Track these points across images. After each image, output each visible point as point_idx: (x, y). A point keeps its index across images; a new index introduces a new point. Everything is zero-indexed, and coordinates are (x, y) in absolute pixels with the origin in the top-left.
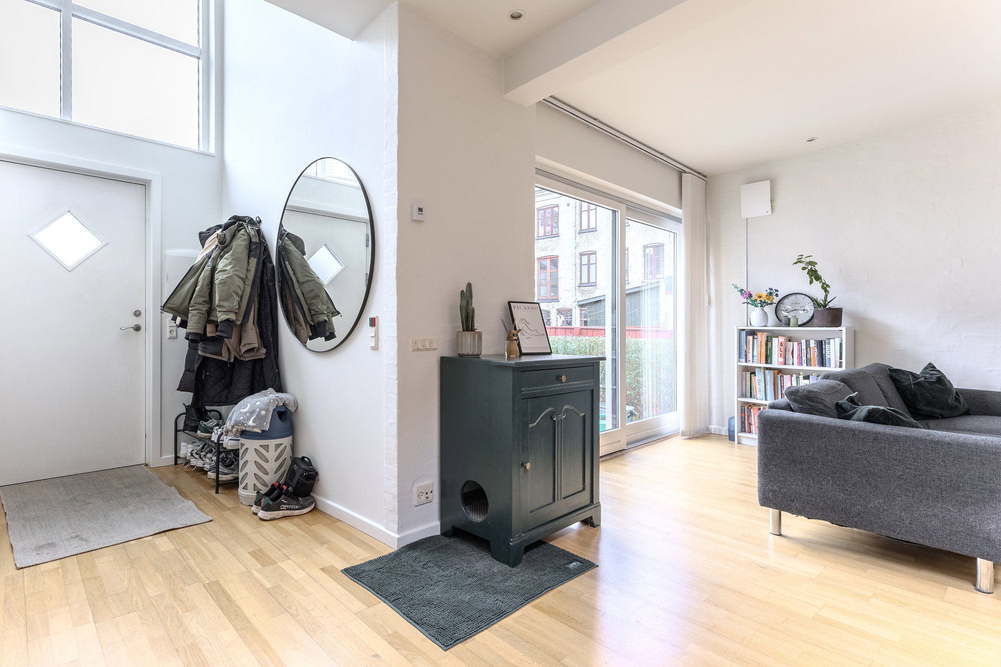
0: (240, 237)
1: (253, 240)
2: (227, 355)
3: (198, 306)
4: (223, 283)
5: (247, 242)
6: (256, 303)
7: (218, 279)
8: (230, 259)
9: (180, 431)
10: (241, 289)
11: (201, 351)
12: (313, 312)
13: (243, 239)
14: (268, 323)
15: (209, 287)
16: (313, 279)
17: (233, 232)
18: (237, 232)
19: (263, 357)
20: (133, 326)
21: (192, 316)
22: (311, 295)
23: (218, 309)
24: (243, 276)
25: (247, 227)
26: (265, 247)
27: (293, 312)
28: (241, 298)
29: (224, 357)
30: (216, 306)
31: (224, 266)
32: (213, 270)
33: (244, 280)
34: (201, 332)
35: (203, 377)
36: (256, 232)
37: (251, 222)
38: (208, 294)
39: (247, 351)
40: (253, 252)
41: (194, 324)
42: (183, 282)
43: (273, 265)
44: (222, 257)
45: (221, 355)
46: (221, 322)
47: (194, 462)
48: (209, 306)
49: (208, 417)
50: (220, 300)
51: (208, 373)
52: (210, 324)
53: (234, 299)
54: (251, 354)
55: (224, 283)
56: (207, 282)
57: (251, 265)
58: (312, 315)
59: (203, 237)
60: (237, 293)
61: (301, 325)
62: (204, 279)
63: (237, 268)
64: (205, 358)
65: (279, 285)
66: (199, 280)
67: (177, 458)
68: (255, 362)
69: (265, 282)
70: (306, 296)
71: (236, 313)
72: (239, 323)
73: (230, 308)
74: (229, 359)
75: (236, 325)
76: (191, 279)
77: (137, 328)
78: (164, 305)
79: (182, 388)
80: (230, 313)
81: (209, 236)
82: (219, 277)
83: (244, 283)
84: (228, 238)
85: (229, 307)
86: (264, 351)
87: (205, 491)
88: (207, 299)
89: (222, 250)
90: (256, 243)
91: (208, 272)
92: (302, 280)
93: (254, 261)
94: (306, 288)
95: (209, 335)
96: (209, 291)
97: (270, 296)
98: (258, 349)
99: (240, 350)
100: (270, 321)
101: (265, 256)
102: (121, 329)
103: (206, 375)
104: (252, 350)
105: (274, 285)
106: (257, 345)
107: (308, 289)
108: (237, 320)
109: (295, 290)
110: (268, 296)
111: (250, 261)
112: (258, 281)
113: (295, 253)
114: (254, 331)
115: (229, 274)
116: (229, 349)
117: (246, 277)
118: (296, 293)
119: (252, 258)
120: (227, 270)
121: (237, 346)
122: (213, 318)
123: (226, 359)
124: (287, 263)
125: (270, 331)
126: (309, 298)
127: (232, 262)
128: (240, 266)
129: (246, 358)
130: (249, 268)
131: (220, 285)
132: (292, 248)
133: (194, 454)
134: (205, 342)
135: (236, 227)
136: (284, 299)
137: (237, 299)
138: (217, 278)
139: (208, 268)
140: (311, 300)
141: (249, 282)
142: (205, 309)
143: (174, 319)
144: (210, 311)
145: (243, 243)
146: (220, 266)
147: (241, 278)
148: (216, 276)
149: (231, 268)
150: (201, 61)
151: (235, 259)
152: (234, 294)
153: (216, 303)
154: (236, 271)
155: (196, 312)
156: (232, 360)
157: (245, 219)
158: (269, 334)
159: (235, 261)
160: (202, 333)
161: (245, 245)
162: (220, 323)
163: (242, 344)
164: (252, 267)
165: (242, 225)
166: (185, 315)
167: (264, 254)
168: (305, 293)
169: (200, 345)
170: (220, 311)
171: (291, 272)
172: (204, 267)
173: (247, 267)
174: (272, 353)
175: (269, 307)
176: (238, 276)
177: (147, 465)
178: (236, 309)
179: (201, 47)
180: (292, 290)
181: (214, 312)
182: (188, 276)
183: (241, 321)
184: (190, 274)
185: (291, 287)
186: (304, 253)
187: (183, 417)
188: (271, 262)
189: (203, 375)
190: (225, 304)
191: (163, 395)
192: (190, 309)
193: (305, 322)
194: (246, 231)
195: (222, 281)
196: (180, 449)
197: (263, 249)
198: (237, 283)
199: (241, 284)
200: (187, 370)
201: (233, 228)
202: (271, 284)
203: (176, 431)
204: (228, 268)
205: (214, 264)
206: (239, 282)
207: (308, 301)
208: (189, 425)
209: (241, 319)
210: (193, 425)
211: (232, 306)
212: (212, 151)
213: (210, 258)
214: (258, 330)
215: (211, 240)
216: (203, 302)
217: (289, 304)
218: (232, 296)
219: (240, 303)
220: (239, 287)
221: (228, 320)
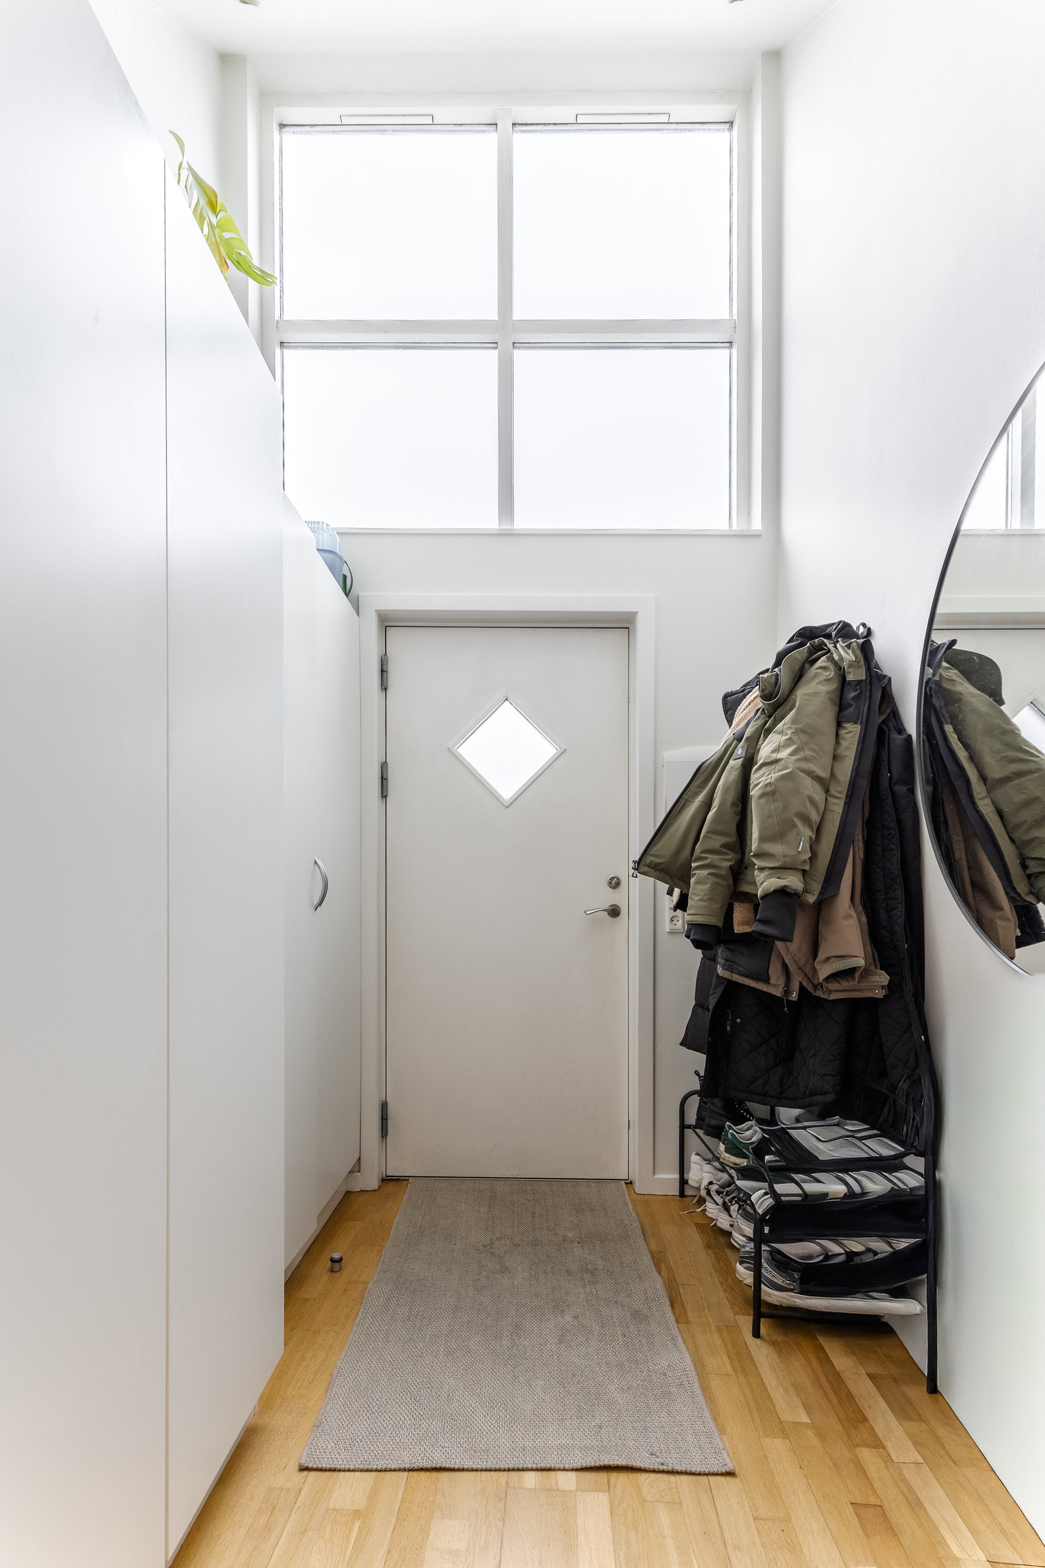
0: (816, 675)
1: (850, 678)
2: (782, 982)
3: (711, 858)
4: (770, 793)
5: (834, 686)
6: (860, 845)
7: (757, 785)
8: (789, 732)
9: (689, 1127)
10: (818, 811)
11: (723, 967)
12: (1034, 868)
13: (825, 678)
14: (895, 898)
15: (739, 809)
16: (1036, 766)
17: (797, 668)
18: (807, 665)
19: (879, 994)
20: (607, 906)
21: (697, 883)
22: (1028, 815)
23: (758, 863)
24: (824, 774)
25: (835, 647)
26: (884, 689)
27: (969, 868)
28: (819, 831)
29: (775, 988)
30: (755, 856)
31: (773, 752)
32: (749, 763)
33: (825, 784)
34: (717, 921)
35: (728, 1028)
36: (859, 652)
37: (845, 631)
38: (734, 826)
39: (835, 976)
40: (852, 709)
41: (702, 903)
42: (682, 802)
43: (910, 736)
44: (768, 732)
45: (767, 980)
46: (766, 896)
47: (712, 1209)
48: (738, 856)
49: (745, 1110)
50: (762, 839)
51: (738, 1020)
52: (742, 902)
53: (799, 834)
54: (845, 984)
55: (773, 793)
56: (731, 797)
57: (844, 744)
58: (1029, 877)
59: (730, 703)
60: (806, 819)
61: (998, 907)
62: (726, 790)
63: (808, 753)
64: (731, 985)
65: (924, 792)
66: (715, 796)
67: (683, 1182)
68: (855, 1006)
69: (885, 783)
70: (1013, 820)
71: (804, 872)
72: (811, 899)
73: (786, 859)
74: (787, 992)
75: (803, 905)
76: (698, 794)
77: (614, 912)
78: (641, 859)
79: (688, 1042)
80: (789, 871)
81: (744, 697)
82: (760, 779)
83: (827, 791)
84: (785, 682)
85: (784, 856)
86: (883, 978)
87: (728, 1313)
88: (732, 839)
89: (770, 717)
90: (859, 682)
91: (735, 773)
92: (996, 771)
93: (853, 732)
94: (1011, 795)
95: (738, 929)
96: (738, 818)
97: (899, 821)
98: (866, 973)
99: (815, 971)
100: (900, 893)
101: (883, 717)
102: (585, 912)
103: (734, 1025)
104: (849, 973)
105: (912, 791)
106: (861, 962)
107: (1019, 798)
108: (806, 891)
109: (974, 803)
110: (893, 825)
111: (842, 732)
112: (864, 783)
113: (973, 700)
114: (854, 921)
115: (785, 768)
116: (785, 967)
117: (832, 774)
118: (978, 811)
119: (848, 725)
120: (780, 760)
121: (807, 961)
122: (746, 888)
123: (778, 992)
124: (949, 728)
125: (901, 921)
126: (1021, 824)
127: (794, 738)
128: (816, 747)
129: (831, 991)
130: (839, 751)
131: (763, 801)
132: (965, 688)
133: (713, 1194)
134: (730, 946)
135: (805, 655)
136: (943, 828)
137: (807, 833)
138: (756, 782)
139: (735, 764)
140: (1031, 828)
141: (841, 789)
142: (728, 864)
143: (670, 893)
144: (740, 870)
145: (824, 689)
146: (765, 751)
147: (818, 779)
148: (754, 777)
149: (791, 754)
150: (734, 351)
151: (803, 731)
152: (798, 822)
153: (754, 847)
154: (805, 759)
155: (705, 872)
156: (794, 996)
157: (829, 630)
158: (899, 930)
159: (805, 732)
160: (720, 924)
161: (827, 693)
162: (762, 898)
163: (821, 956)
164: (847, 748)
165: (821, 647)
166: (682, 880)
167: (881, 713)
168: (1006, 809)
169: (721, 953)
170: (762, 869)
171: (962, 754)
172: (727, 763)
173: (835, 750)
174: (908, 987)
175: (897, 853)
176: (810, 774)
177: (631, 1183)
178: (805, 862)
179: (735, 317)
180: (965, 801)
181: (748, 872)
182: (692, 788)
183: (817, 893)
184: (697, 782)
185: (963, 796)
186: (1001, 702)
187: (695, 1101)
188: (901, 730)
189: (729, 1023)
190: (775, 848)
191: (658, 1050)
192: (693, 865)
193: (1007, 893)
194: (831, 659)
195: (769, 789)
196: (689, 1168)
197: (878, 695)
198: (807, 792)
199: (819, 795)
200: (700, 1005)
201: (798, 656)
202: (901, 789)
203: (683, 1127)
204: (784, 754)
205: (751, 751)
206: (815, 791)
207: (1018, 835)
208: (707, 1120)
209: (816, 887)
210: (713, 1122)
211: (793, 853)
212: (757, 524)
213: (739, 740)
214: (864, 919)
215: (747, 703)
216: (722, 846)
217: (955, 846)
218: (795, 826)
219: (814, 845)
220: (812, 802)
221: (782, 892)
